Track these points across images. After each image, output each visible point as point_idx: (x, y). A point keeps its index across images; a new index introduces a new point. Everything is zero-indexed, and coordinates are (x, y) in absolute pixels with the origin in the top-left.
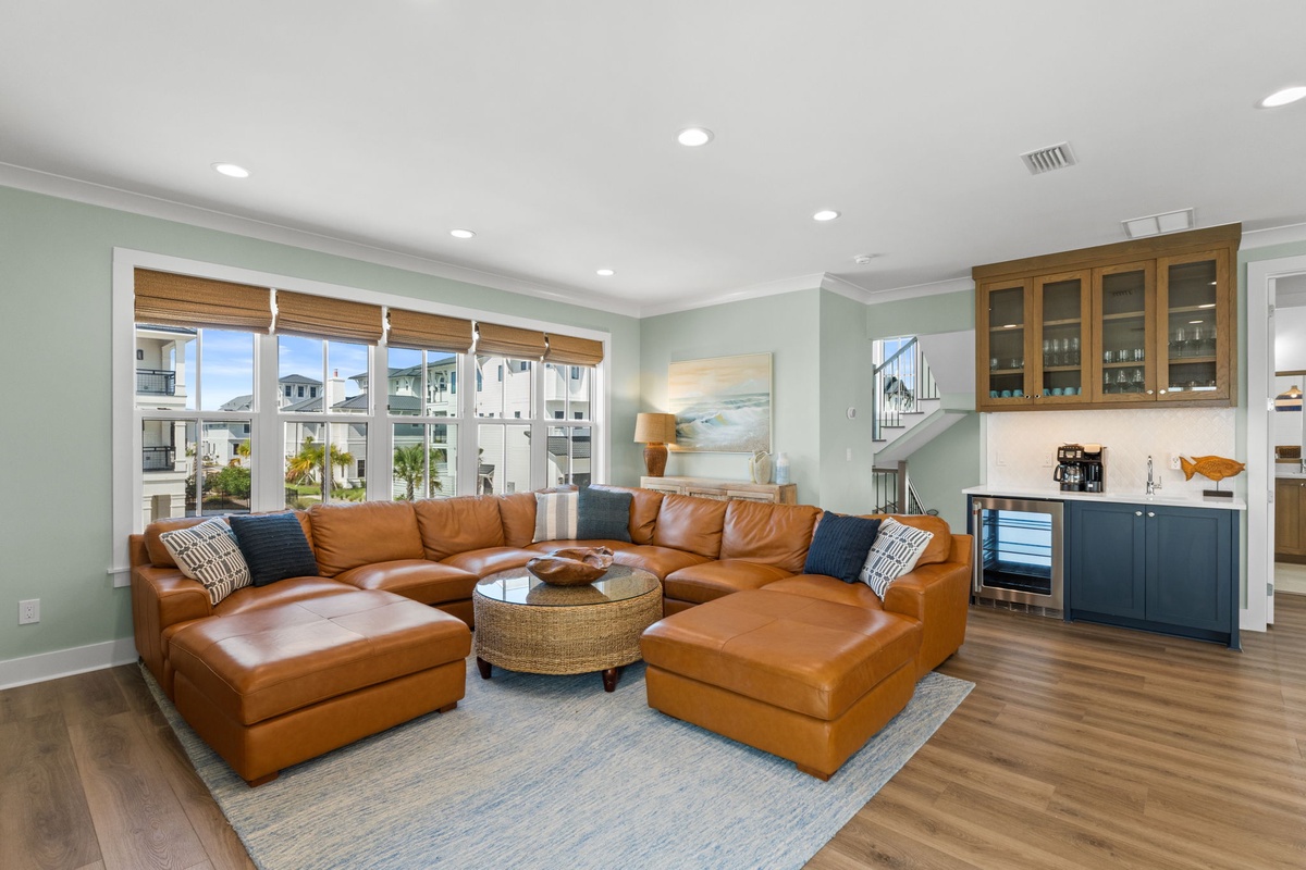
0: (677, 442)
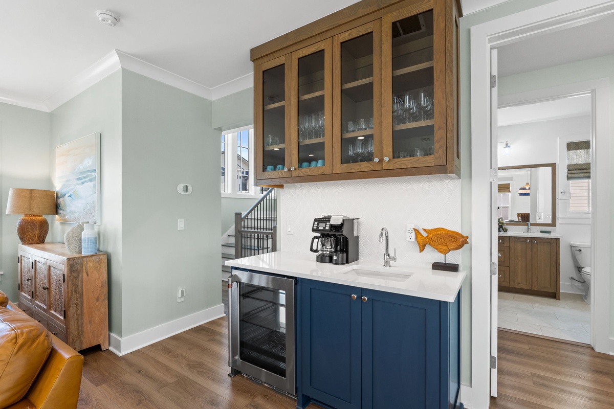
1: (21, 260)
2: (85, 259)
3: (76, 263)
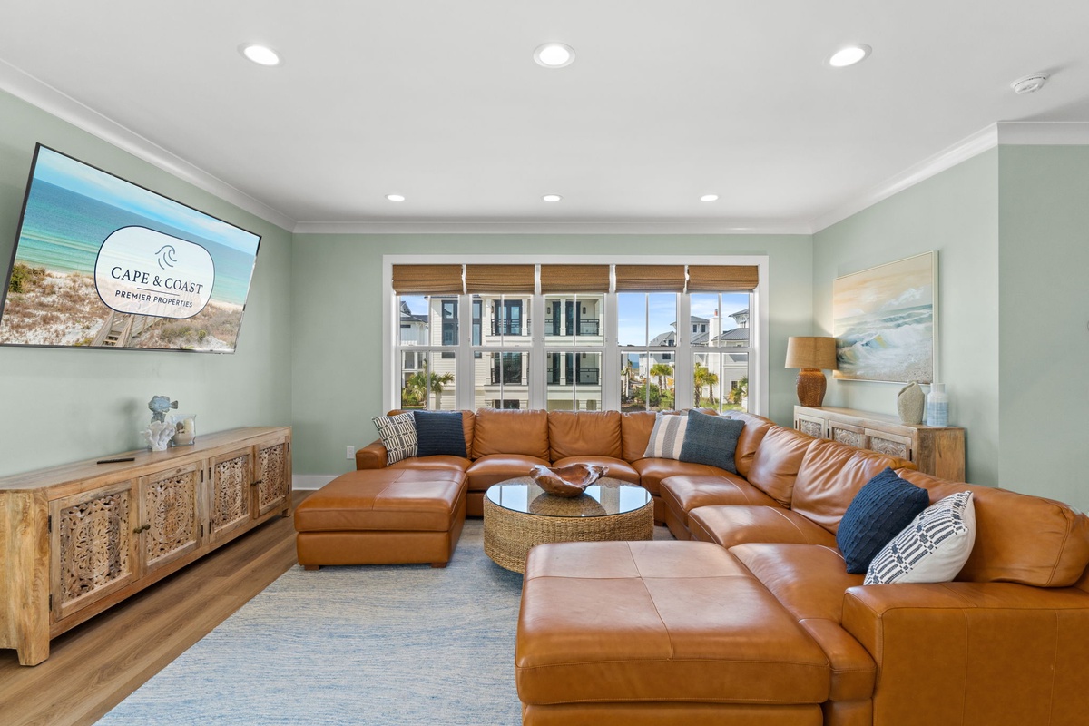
0: (838, 368)
1: (800, 425)
2: (937, 433)
3: (928, 437)
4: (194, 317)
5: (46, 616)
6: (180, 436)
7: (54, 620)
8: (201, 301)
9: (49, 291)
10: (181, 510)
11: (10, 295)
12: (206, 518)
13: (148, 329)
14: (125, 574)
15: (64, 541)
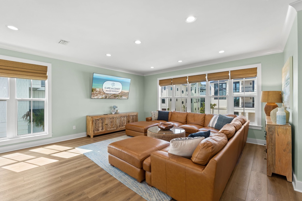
2: (277, 126)
3: (272, 127)
4: (119, 93)
5: (93, 133)
6: (117, 112)
7: (94, 133)
8: (120, 91)
9: (97, 91)
10: (114, 123)
11: (92, 92)
12: (118, 125)
13: (111, 96)
14: (104, 130)
15: (95, 124)
